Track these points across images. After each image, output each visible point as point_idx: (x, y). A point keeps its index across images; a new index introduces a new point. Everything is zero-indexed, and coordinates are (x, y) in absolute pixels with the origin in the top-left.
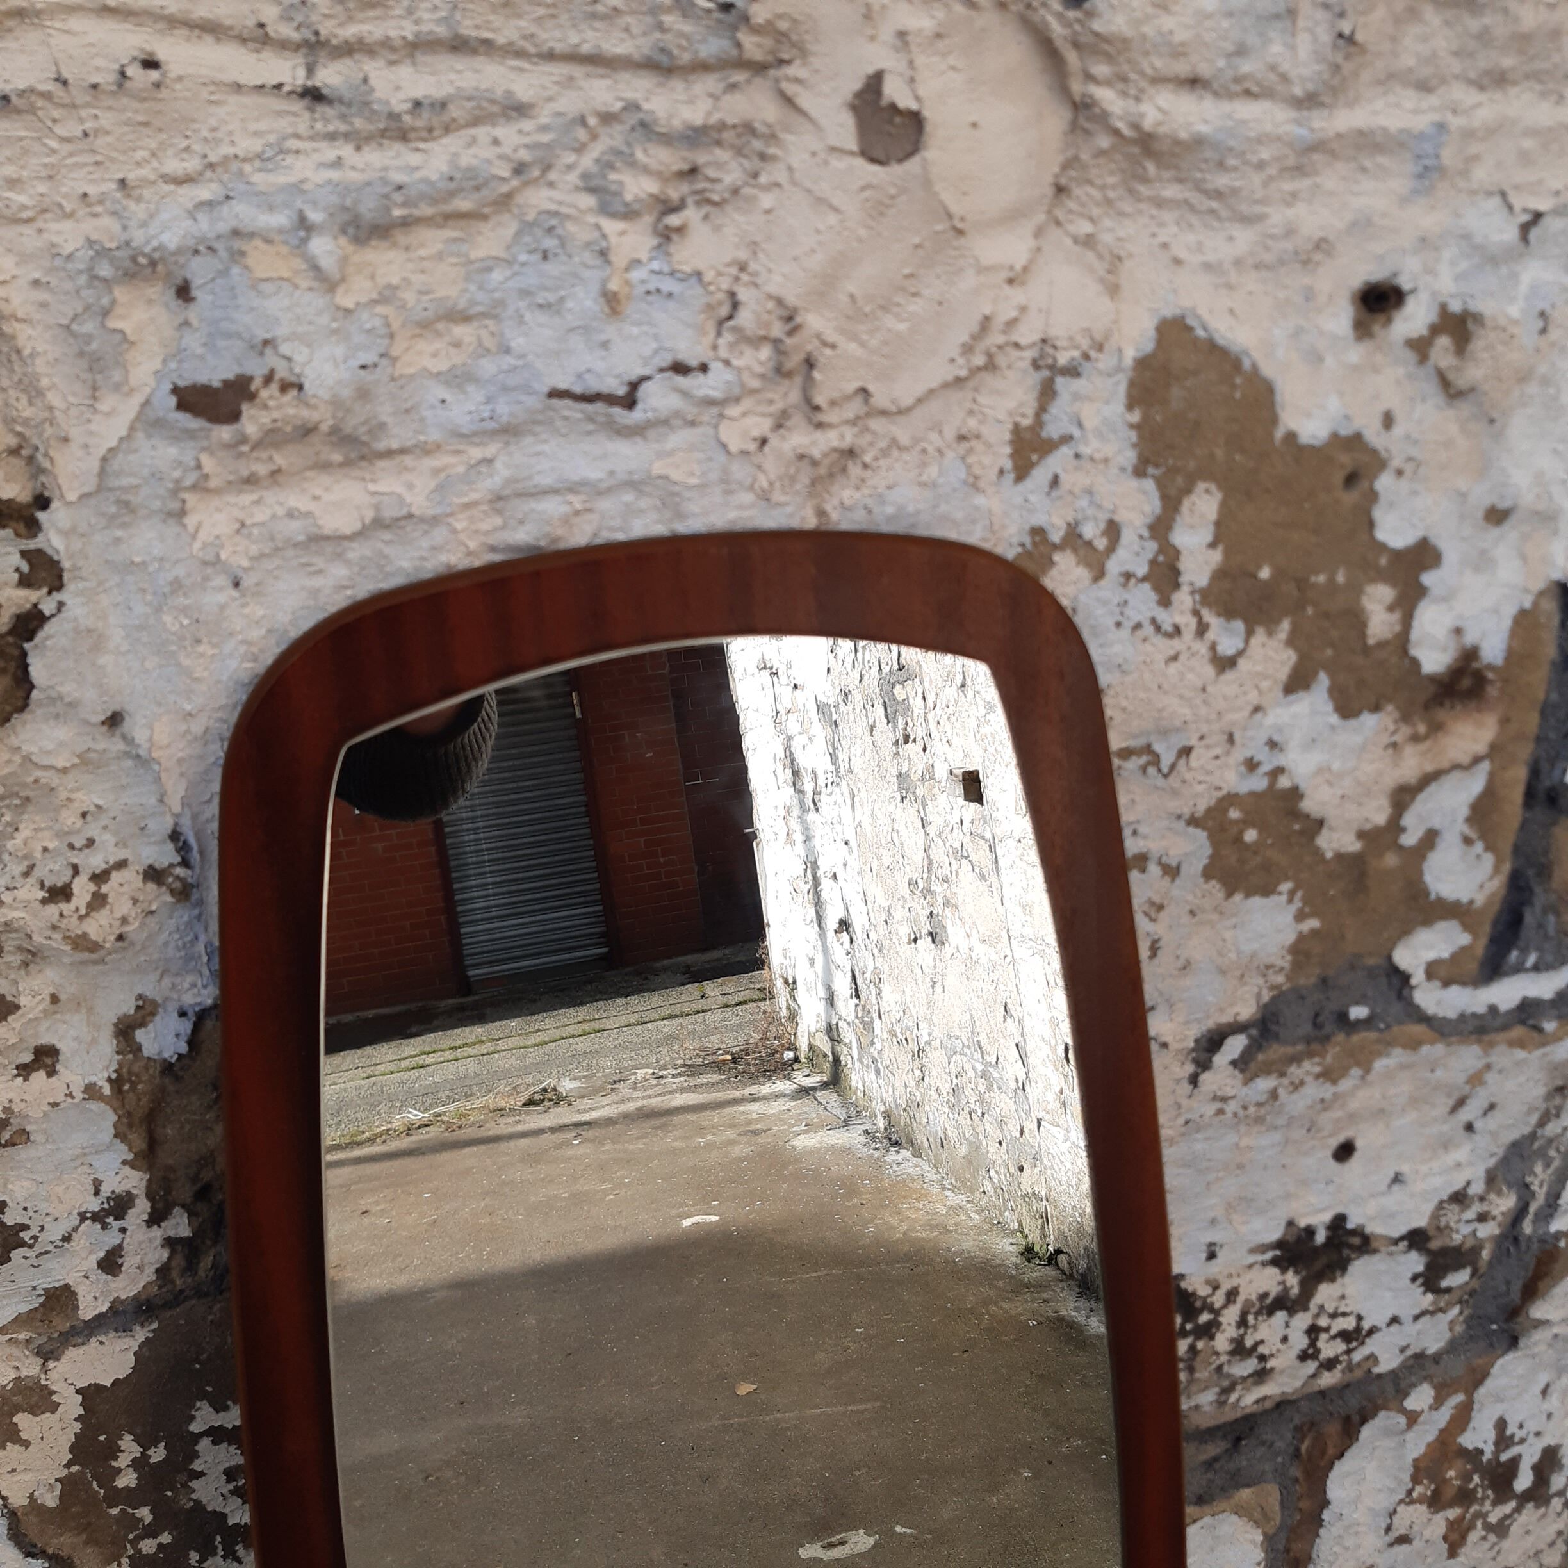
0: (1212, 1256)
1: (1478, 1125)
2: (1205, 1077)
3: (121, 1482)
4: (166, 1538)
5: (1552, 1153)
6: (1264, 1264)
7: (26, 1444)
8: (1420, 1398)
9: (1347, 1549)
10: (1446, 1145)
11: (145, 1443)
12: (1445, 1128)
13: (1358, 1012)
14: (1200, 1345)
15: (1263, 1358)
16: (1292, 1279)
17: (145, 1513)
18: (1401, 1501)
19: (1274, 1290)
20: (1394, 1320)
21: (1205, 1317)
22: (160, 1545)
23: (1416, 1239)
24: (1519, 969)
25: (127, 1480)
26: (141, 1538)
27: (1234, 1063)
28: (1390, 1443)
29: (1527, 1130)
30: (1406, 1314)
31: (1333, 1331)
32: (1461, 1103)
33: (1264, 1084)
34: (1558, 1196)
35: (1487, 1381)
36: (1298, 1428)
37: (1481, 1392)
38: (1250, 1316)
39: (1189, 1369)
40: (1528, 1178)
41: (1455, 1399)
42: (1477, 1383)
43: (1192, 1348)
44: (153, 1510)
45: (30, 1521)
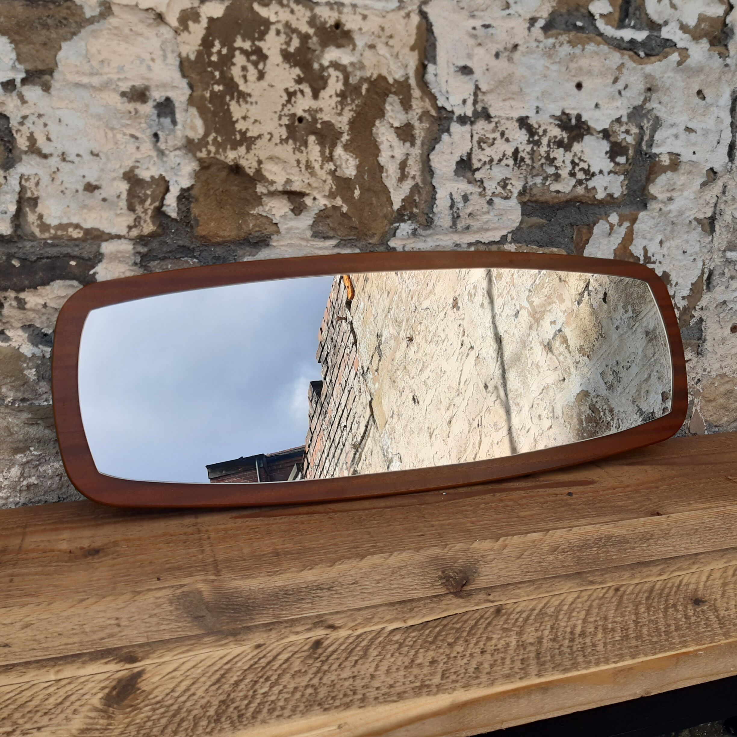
0: (537, 112)
1: (623, 92)
2: (532, 29)
4: (221, 88)
5: (649, 117)
6: (556, 125)
7: (190, 33)
8: (614, 218)
10: (613, 98)
11: (223, 45)
12: (612, 90)
13: (579, 24)
14: (535, 148)
15: (557, 168)
16: (565, 135)
17: (217, 74)
19: (559, 137)
20: (601, 172)
21: (536, 138)
22: (219, 90)
23: (606, 134)
24: (628, 26)
25: (214, 58)
26: (215, 84)
27: (542, 28)
28: (605, 241)
29: (640, 103)
30: (606, 171)
31: (580, 167)
32: (616, 80)
33: (551, 41)
34: (653, 137)
35: (638, 222)
36: (572, 225)
37: (636, 226)
38: (551, 144)
39: (532, 159)
40: (642, 124)
41: (627, 224)
42: (634, 220)
43: (532, 149)
44: (220, 74)
45: (186, 64)
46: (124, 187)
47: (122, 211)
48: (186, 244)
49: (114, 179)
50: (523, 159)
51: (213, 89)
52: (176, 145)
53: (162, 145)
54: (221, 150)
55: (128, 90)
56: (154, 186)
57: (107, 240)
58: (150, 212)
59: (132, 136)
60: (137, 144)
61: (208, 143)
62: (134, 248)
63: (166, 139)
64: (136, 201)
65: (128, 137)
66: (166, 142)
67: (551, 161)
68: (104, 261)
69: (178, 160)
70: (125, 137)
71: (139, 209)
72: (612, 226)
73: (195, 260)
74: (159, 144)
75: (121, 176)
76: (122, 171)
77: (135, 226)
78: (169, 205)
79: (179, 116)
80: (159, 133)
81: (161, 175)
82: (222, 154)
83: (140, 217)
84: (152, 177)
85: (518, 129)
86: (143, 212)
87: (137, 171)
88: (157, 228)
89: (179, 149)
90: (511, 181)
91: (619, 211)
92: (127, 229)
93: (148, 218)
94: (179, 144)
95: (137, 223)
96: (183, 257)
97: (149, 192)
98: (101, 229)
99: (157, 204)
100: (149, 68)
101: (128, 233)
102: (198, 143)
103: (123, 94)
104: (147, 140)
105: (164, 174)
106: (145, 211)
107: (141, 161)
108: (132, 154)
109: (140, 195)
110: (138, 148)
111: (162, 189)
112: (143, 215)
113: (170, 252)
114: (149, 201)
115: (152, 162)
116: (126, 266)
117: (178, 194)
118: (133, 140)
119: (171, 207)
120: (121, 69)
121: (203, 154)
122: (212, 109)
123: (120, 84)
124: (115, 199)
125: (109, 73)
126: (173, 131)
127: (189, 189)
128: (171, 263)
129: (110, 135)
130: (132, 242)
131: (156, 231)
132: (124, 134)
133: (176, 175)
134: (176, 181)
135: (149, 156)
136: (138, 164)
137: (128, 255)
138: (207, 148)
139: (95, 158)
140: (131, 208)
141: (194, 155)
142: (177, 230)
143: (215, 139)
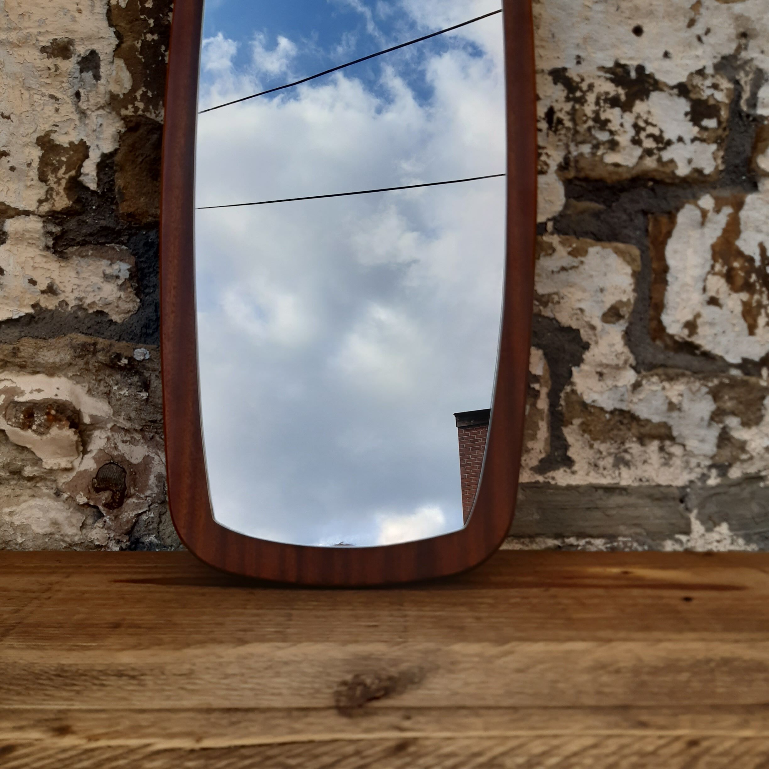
0: (579, 63)
1: (704, 38)
3: (147, 5)
4: (156, 37)
5: (748, 69)
6: (607, 79)
8: (707, 202)
9: (682, 300)
10: (690, 45)
12: (687, 35)
14: (577, 107)
15: (612, 133)
16: (621, 91)
17: (151, 22)
18: (709, 273)
19: (612, 94)
20: (680, 139)
21: (578, 94)
22: (153, 39)
23: (683, 90)
25: (149, 4)
26: (148, 32)
28: (695, 234)
29: (732, 52)
30: (687, 138)
31: (648, 132)
32: (692, 23)
34: (756, 94)
35: (746, 207)
36: (645, 213)
37: (743, 214)
38: (602, 102)
39: (573, 120)
40: (738, 78)
41: (727, 210)
42: (739, 205)
43: (573, 107)
44: (154, 22)
45: (115, 12)
46: (36, 153)
47: (33, 183)
48: (111, 225)
49: (26, 145)
50: (560, 121)
51: (145, 38)
52: (98, 103)
53: (83, 105)
54: (151, 107)
55: (49, 44)
56: (72, 153)
57: (12, 217)
58: (64, 182)
59: (52, 97)
60: (56, 106)
61: (135, 99)
62: (44, 227)
63: (88, 97)
64: (48, 170)
65: (47, 98)
66: (88, 101)
67: (603, 124)
68: (8, 242)
69: (100, 121)
70: (44, 98)
71: (52, 178)
72: (704, 213)
73: (124, 247)
74: (80, 104)
75: (35, 141)
76: (36, 136)
77: (46, 200)
78: (88, 174)
79: (104, 70)
80: (81, 90)
81: (82, 140)
82: (153, 111)
83: (51, 189)
84: (71, 143)
85: (552, 85)
86: (55, 183)
87: (53, 136)
88: (74, 203)
89: (102, 108)
90: (545, 151)
91: (716, 193)
92: (38, 204)
93: (62, 191)
94: (102, 101)
95: (49, 196)
96: (109, 243)
97: (64, 159)
98: (7, 203)
99: (73, 173)
100: (74, 19)
101: (38, 208)
102: (124, 99)
103: (43, 49)
104: (68, 100)
105: (85, 139)
106: (58, 182)
107: (60, 125)
108: (49, 116)
109: (54, 162)
110: (57, 110)
111: (81, 156)
112: (55, 186)
113: (91, 235)
114: (63, 169)
115: (72, 126)
116: (37, 250)
117: (99, 160)
118: (54, 101)
119: (90, 177)
120: (42, 22)
121: (129, 112)
122: (143, 60)
123: (40, 38)
124: (25, 168)
125: (30, 27)
126: (95, 85)
127: (112, 155)
128: (92, 249)
129: (26, 95)
130: (42, 219)
131: (72, 206)
132: (43, 95)
133: (98, 138)
134: (97, 146)
135: (71, 119)
136: (56, 128)
137: (37, 236)
138: (134, 104)
139: (6, 120)
140: (43, 179)
141: (119, 114)
142: (98, 207)
143: (144, 94)
